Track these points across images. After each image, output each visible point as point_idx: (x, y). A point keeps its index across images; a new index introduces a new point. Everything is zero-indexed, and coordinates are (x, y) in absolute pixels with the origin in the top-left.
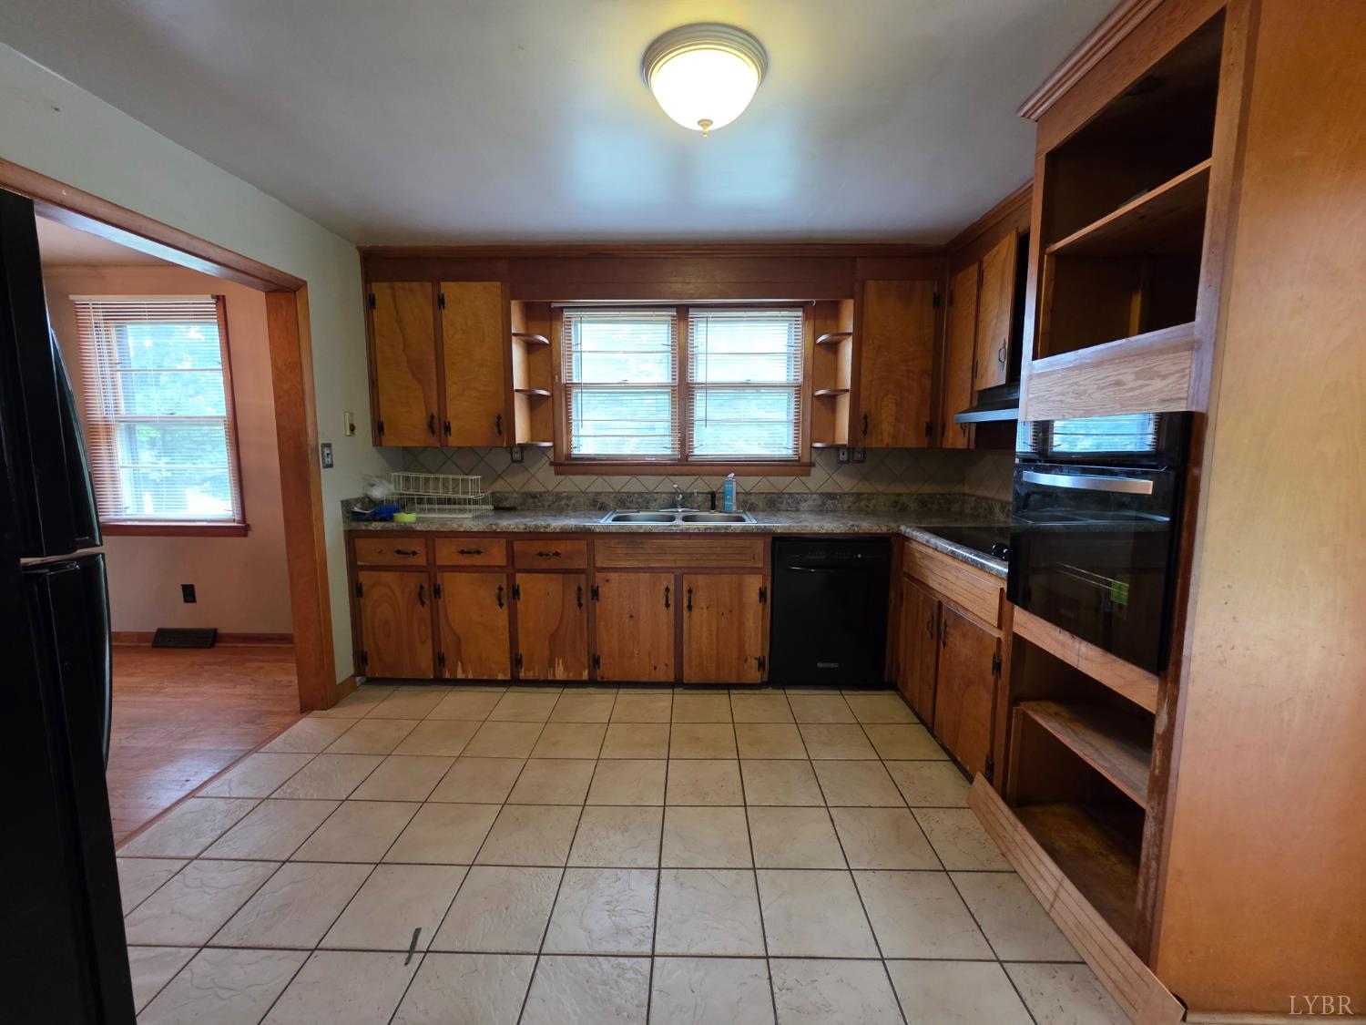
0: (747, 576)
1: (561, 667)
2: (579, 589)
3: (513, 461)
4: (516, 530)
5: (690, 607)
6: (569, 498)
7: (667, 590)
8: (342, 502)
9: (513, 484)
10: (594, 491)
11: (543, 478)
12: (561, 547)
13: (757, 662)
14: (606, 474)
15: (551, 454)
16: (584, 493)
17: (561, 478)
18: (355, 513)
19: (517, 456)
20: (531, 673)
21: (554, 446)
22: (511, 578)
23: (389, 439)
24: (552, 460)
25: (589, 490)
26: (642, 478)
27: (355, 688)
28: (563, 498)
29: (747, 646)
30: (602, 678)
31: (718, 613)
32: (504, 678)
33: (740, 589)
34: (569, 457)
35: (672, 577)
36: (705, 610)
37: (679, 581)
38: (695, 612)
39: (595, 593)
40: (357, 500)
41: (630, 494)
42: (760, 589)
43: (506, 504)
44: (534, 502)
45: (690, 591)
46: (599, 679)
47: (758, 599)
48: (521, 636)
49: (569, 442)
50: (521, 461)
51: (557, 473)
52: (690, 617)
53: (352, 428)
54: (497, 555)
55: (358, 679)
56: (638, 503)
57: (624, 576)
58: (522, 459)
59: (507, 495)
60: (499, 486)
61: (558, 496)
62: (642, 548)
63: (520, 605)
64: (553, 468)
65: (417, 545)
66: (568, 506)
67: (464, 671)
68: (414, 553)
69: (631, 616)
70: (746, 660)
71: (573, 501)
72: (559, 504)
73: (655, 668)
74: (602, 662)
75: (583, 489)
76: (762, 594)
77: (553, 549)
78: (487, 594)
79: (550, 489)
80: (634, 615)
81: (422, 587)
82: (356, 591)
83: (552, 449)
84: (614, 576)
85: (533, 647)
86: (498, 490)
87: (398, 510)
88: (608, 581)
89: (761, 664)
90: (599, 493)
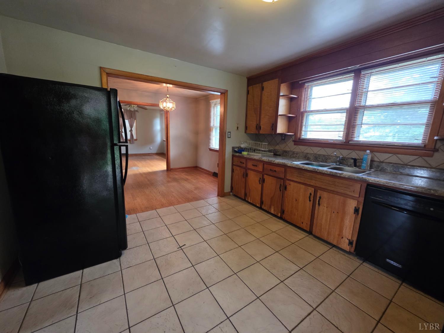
0: (349, 199)
1: (273, 209)
2: (281, 185)
3: (282, 139)
4: (266, 161)
5: (319, 204)
6: (297, 154)
7: (311, 194)
8: (232, 147)
9: (280, 147)
10: (306, 152)
11: (290, 146)
12: (277, 169)
13: (348, 241)
14: (311, 146)
15: (293, 137)
16: (303, 153)
17: (296, 146)
18: (235, 151)
19: (283, 138)
20: (265, 207)
21: (295, 134)
22: (263, 176)
23: (248, 131)
24: (294, 139)
25: (305, 152)
26: (326, 149)
27: (230, 195)
28: (295, 154)
29: (344, 231)
30: (284, 218)
31: (331, 211)
32: (258, 206)
33: (344, 204)
34: (300, 139)
35: (313, 189)
36: (325, 208)
37: (315, 192)
38: (321, 207)
39: (286, 188)
40: (237, 147)
41: (319, 155)
42: (355, 207)
43: (278, 153)
44: (286, 154)
45: (320, 198)
46: (283, 218)
47: (353, 212)
48: (264, 195)
49: (301, 133)
50: (284, 139)
51: (295, 145)
52: (319, 208)
53: (238, 128)
54: (260, 168)
55: (231, 193)
56: (322, 159)
57: (296, 184)
58: (285, 138)
59: (279, 150)
60: (277, 147)
61: (294, 153)
62: (303, 175)
63: (265, 185)
64: (293, 142)
65: (244, 161)
66: (296, 156)
67: (250, 200)
68: (243, 163)
69: (296, 200)
70: (343, 238)
71: (298, 155)
72: (294, 156)
73: (302, 223)
74: (285, 213)
75: (303, 151)
76: (356, 211)
77: (274, 169)
78: (257, 180)
79: (292, 150)
80: (297, 199)
81: (244, 173)
82: (233, 171)
83: (294, 136)
84: (292, 183)
85: (266, 199)
86: (277, 149)
87: (243, 151)
88: (290, 184)
89: (351, 243)
90: (308, 153)
